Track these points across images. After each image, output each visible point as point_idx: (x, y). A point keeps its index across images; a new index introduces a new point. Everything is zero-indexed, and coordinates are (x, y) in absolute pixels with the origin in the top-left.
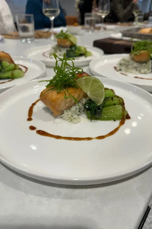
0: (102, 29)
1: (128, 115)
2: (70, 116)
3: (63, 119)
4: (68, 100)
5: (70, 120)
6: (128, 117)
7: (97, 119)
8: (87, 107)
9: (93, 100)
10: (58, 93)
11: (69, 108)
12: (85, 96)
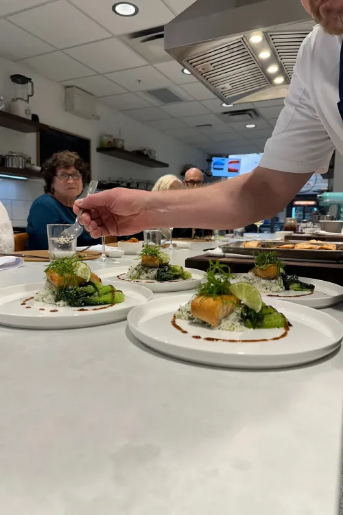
0: (171, 246)
1: (289, 323)
2: (230, 324)
3: (223, 329)
4: (225, 307)
5: (232, 329)
6: (290, 325)
7: (260, 327)
8: (245, 314)
9: (250, 307)
10: (215, 299)
11: (226, 317)
12: (239, 301)
